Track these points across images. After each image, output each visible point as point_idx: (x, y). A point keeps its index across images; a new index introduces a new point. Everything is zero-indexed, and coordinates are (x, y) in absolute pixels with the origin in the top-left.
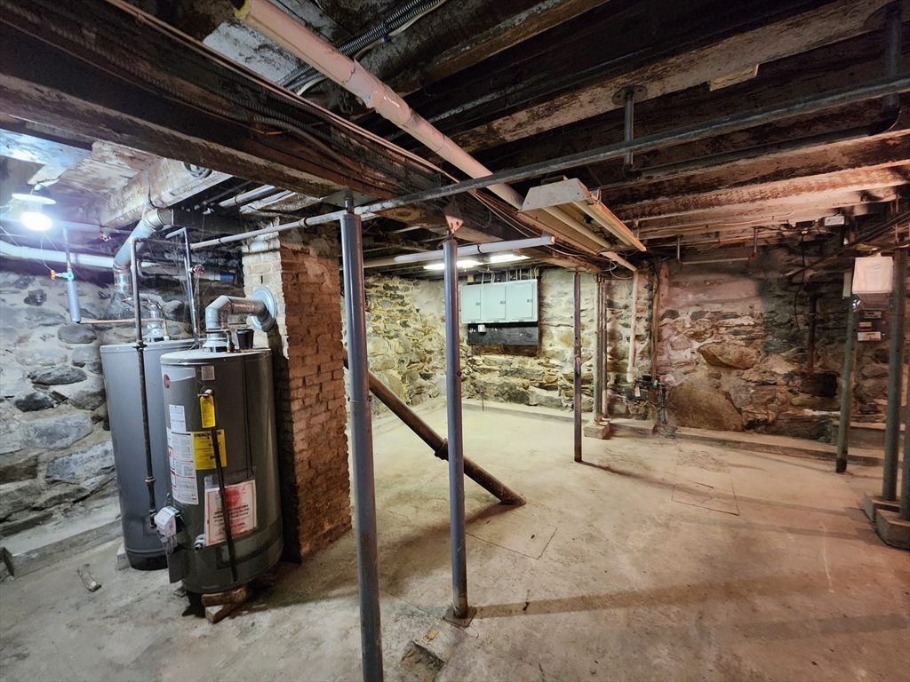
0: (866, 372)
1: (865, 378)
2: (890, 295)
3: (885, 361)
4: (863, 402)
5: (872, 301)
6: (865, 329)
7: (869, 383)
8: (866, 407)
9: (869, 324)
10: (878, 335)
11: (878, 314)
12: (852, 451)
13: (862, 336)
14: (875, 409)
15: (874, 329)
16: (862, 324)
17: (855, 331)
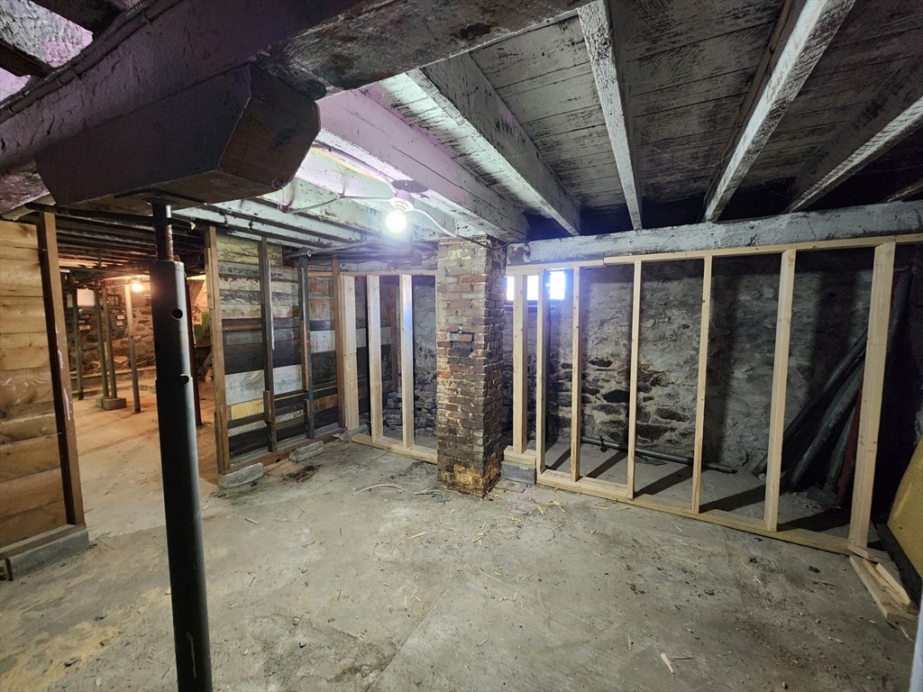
0: (85, 348)
1: (85, 351)
2: (94, 307)
3: (94, 341)
4: (85, 364)
5: (87, 310)
6: (82, 324)
7: (87, 354)
8: (87, 366)
9: (83, 322)
10: (88, 327)
11: (87, 316)
12: (84, 391)
13: (81, 328)
14: (92, 367)
15: (86, 324)
16: (80, 322)
17: (78, 325)
